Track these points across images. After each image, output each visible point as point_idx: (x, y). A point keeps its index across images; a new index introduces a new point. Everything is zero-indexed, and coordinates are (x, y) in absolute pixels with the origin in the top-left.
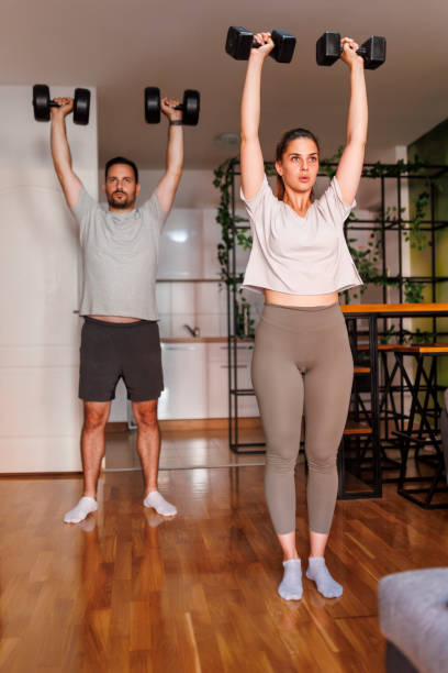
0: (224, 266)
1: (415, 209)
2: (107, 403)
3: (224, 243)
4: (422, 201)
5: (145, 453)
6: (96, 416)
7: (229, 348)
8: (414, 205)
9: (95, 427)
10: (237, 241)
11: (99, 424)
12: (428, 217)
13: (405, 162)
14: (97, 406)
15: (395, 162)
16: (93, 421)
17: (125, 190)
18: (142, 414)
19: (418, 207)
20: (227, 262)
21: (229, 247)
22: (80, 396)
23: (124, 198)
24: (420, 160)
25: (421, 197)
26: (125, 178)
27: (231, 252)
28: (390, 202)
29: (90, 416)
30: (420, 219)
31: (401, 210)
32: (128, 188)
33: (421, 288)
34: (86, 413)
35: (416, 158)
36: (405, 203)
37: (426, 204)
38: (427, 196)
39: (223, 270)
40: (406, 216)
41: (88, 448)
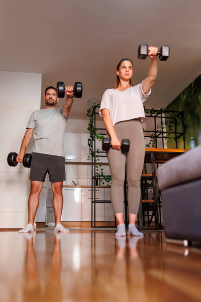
0: (91, 148)
1: (168, 127)
2: (41, 183)
3: (90, 138)
4: (171, 125)
5: (56, 206)
6: (36, 188)
7: (92, 190)
9: (35, 193)
10: (96, 138)
11: (37, 191)
12: (174, 131)
14: (36, 183)
16: (35, 190)
17: (53, 98)
18: (56, 188)
20: (92, 146)
21: (93, 140)
22: (30, 179)
23: (52, 102)
25: (170, 123)
26: (53, 94)
27: (93, 142)
28: (158, 124)
29: (33, 188)
30: (170, 131)
31: (163, 128)
34: (32, 186)
36: (164, 125)
38: (173, 123)
39: (90, 149)
40: (165, 130)
41: (32, 202)
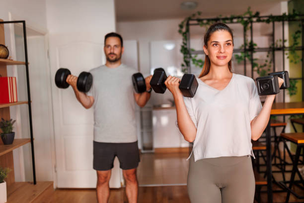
1: (293, 40)
2: (109, 171)
3: (185, 64)
4: (297, 35)
6: (103, 178)
8: (292, 38)
9: (103, 183)
10: (191, 62)
12: (300, 45)
13: (287, 14)
15: (281, 14)
17: (115, 52)
19: (294, 38)
21: (187, 66)
24: (296, 12)
25: (296, 33)
26: (115, 46)
28: (278, 36)
29: (100, 178)
30: (296, 46)
31: (284, 41)
32: (117, 51)
33: (296, 82)
34: (98, 175)
35: (294, 11)
36: (287, 36)
37: (299, 37)
38: (300, 32)
40: (287, 44)
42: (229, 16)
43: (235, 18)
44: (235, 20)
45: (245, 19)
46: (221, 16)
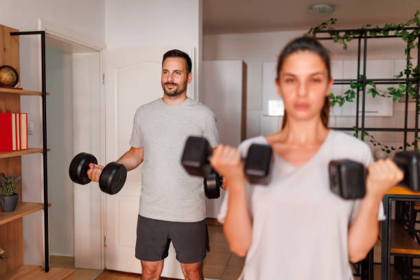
26: (176, 72)
42: (382, 26)
43: (393, 29)
44: (391, 33)
45: (410, 31)
46: (368, 26)
